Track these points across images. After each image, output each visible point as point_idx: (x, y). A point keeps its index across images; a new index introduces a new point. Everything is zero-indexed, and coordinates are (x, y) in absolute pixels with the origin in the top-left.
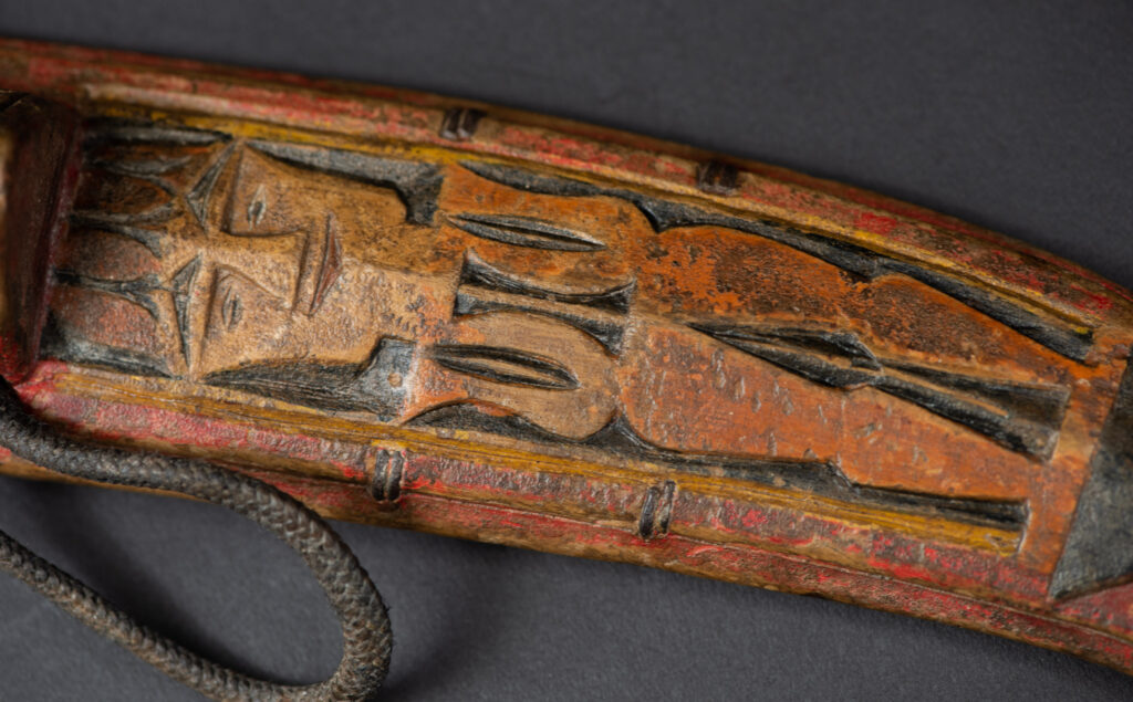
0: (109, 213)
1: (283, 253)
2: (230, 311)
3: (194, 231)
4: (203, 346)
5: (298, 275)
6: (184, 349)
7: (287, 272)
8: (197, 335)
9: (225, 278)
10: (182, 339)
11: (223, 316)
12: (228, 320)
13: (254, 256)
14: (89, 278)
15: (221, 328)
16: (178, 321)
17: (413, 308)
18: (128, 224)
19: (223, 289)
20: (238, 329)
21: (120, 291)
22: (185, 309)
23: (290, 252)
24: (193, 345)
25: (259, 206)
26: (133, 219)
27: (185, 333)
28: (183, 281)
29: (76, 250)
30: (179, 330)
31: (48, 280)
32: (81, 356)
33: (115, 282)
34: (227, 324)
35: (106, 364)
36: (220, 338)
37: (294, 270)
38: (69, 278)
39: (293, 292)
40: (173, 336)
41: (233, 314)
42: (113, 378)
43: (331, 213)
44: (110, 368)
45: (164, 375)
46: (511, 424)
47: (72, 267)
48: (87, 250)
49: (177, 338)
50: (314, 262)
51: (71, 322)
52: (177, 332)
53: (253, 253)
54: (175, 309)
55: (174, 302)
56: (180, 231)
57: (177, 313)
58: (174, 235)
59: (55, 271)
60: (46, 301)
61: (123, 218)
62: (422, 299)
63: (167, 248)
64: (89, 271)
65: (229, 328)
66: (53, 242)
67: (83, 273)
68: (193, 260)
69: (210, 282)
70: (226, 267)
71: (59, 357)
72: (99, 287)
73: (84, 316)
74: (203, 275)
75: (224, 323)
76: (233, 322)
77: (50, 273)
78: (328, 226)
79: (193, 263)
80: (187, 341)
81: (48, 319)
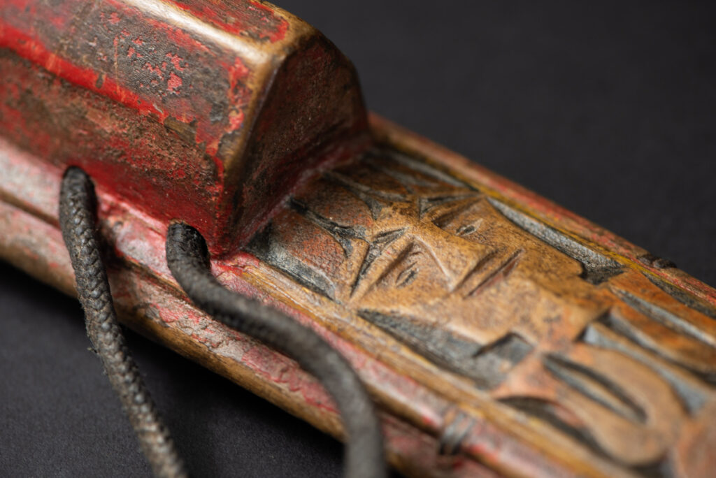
0: (357, 181)
1: (470, 250)
2: (406, 277)
3: (412, 212)
4: (370, 289)
5: (472, 268)
6: (355, 284)
7: (466, 263)
8: (371, 279)
9: (417, 253)
10: (358, 279)
11: (398, 278)
12: (401, 281)
13: (447, 243)
14: (314, 213)
15: (392, 283)
16: (362, 266)
17: (548, 320)
18: (366, 193)
19: (410, 261)
20: (404, 290)
21: (331, 231)
22: (372, 261)
23: (477, 251)
24: (363, 285)
25: (471, 229)
26: (371, 192)
27: (362, 276)
28: (382, 242)
29: (316, 191)
30: (360, 271)
31: (283, 202)
32: (274, 263)
33: (332, 223)
34: (398, 284)
35: (289, 274)
36: (386, 289)
37: (472, 263)
38: (300, 208)
39: (462, 277)
40: (351, 273)
41: (407, 280)
42: (288, 284)
43: (523, 249)
44: (291, 277)
45: (328, 297)
46: (579, 435)
47: (306, 201)
48: (324, 194)
49: (354, 276)
50: (492, 267)
51: (281, 235)
52: (357, 272)
53: (447, 241)
54: (365, 257)
55: (367, 253)
56: (401, 209)
57: (365, 261)
58: (395, 209)
59: (291, 199)
60: (271, 215)
61: (365, 188)
62: (559, 318)
63: (384, 215)
64: (317, 208)
65: (398, 287)
66: (302, 180)
67: (312, 207)
68: (399, 230)
69: (403, 249)
70: (421, 245)
71: (257, 256)
72: (318, 222)
73: (293, 235)
74: (400, 244)
75: (396, 282)
76: (403, 285)
77: (287, 198)
78: (516, 255)
79: (397, 233)
80: (361, 282)
81: (266, 228)
